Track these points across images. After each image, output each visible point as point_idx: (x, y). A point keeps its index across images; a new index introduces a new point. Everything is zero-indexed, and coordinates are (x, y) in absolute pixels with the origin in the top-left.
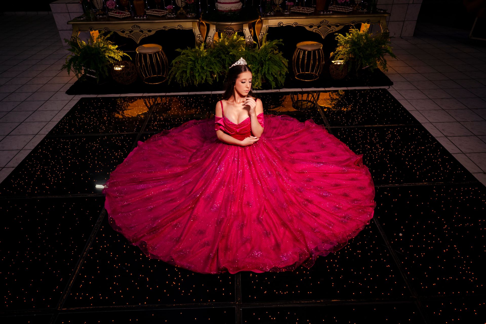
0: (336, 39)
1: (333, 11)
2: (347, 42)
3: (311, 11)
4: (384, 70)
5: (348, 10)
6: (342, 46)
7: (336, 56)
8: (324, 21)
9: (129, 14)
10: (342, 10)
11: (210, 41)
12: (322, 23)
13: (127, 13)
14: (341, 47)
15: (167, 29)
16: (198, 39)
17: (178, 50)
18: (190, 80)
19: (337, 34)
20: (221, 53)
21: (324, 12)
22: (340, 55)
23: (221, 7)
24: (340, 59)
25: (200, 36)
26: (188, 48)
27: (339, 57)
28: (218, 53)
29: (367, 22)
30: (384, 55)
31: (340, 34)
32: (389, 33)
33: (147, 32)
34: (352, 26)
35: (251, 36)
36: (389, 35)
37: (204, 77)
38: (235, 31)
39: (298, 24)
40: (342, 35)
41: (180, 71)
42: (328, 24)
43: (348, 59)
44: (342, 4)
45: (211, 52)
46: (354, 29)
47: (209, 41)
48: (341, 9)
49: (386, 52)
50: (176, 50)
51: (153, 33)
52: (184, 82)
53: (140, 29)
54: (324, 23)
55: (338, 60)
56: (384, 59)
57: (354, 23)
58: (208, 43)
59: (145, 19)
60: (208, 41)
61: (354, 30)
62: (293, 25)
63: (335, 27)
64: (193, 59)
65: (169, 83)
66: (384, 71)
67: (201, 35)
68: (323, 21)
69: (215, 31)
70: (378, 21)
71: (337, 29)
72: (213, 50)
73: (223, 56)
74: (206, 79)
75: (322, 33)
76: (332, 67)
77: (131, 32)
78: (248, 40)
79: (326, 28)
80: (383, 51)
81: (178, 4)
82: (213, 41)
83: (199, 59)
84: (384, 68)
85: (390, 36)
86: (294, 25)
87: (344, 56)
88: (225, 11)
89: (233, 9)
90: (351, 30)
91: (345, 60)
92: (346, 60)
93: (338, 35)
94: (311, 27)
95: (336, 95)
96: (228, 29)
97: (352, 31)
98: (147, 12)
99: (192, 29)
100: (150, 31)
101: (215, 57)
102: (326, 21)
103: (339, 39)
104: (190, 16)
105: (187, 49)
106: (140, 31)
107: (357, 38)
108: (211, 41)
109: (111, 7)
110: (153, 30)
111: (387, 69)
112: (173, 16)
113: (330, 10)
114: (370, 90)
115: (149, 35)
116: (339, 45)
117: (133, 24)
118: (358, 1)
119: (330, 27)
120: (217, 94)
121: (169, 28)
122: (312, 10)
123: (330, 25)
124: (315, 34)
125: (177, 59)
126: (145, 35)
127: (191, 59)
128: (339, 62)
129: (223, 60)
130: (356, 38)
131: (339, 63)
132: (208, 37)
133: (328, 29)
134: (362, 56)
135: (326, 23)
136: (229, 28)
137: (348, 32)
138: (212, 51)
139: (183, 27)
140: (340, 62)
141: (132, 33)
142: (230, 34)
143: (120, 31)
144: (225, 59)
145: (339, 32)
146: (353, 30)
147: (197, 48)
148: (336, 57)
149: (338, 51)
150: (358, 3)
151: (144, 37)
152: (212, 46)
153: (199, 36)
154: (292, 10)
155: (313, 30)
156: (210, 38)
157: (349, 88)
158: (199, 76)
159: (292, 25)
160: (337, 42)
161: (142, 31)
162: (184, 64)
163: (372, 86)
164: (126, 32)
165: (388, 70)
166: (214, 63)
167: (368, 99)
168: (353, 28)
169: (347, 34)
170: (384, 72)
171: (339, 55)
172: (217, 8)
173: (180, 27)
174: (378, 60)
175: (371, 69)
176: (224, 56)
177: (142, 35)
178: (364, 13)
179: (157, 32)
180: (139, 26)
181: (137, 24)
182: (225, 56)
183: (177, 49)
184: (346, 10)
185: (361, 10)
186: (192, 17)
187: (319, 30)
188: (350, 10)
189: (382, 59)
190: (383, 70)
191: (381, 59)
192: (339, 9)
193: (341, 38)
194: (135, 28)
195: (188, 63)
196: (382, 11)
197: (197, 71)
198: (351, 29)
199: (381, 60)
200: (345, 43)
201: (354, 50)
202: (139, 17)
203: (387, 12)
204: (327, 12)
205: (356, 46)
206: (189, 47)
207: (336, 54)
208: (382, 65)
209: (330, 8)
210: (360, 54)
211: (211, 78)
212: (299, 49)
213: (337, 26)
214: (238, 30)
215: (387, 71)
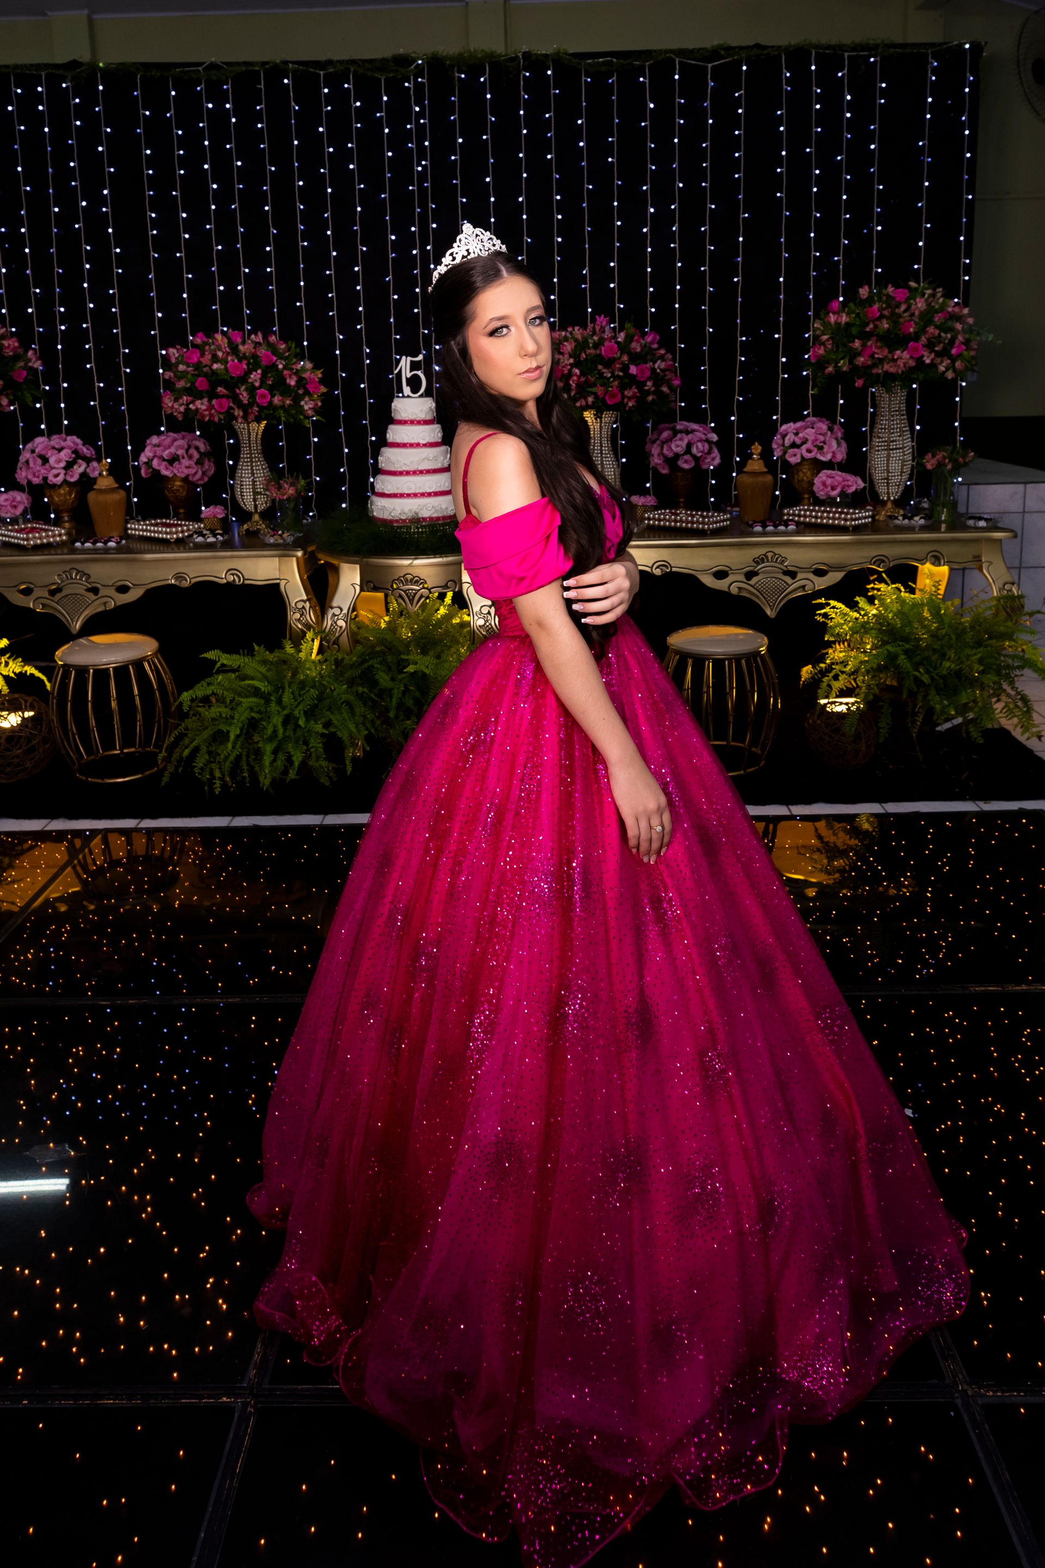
0: (818, 618)
1: (798, 524)
2: (862, 628)
3: (716, 522)
4: (1026, 735)
5: (852, 520)
6: (846, 644)
7: (825, 679)
8: (770, 555)
9: (60, 535)
10: (834, 519)
11: (336, 623)
12: (763, 562)
13: (52, 531)
14: (842, 646)
15: (185, 584)
16: (298, 616)
17: (211, 655)
18: (245, 768)
19: (823, 601)
20: (377, 668)
21: (764, 526)
22: (842, 677)
23: (384, 508)
24: (843, 693)
25: (303, 607)
26: (256, 648)
27: (837, 685)
28: (366, 666)
29: (933, 559)
30: (1016, 676)
31: (833, 603)
32: (1021, 597)
33: (112, 592)
34: (874, 572)
35: (490, 607)
36: (1023, 606)
37: (298, 758)
38: (429, 590)
39: (671, 567)
40: (843, 607)
41: (206, 734)
42: (786, 567)
43: (872, 691)
44: (830, 502)
45: (338, 663)
46: (886, 583)
47: (332, 625)
48: (829, 518)
49: (1021, 667)
50: (203, 656)
51: (133, 595)
52: (218, 774)
53: (89, 583)
54: (768, 561)
55: (837, 697)
56: (1018, 693)
57: (883, 561)
58: (327, 630)
59: (110, 549)
60: (330, 623)
61: (886, 586)
62: (652, 568)
63: (811, 576)
64: (263, 687)
65: (166, 779)
66: (1028, 739)
67: (310, 603)
68: (764, 555)
69: (358, 588)
70: (974, 557)
71: (821, 583)
72: (345, 656)
73: (383, 679)
74: (304, 764)
75: (764, 597)
76: (814, 722)
77: (53, 593)
78: (481, 622)
79: (776, 578)
80: (1010, 661)
81: (244, 503)
82: (346, 622)
83: (287, 690)
84: (1025, 728)
85: (1027, 609)
86: (657, 567)
87: (855, 680)
88: (397, 521)
89: (425, 514)
90: (873, 589)
91: (862, 696)
92: (867, 695)
93: (828, 604)
94: (721, 575)
95: (847, 832)
96: (407, 580)
97: (879, 590)
98: (131, 529)
99: (278, 585)
100: (123, 589)
101: (351, 683)
102: (776, 555)
103: (832, 618)
104: (272, 540)
105: (251, 653)
106: (89, 590)
107: (900, 613)
108: (341, 623)
109: (7, 513)
110: (134, 585)
111: (1040, 732)
112: (211, 539)
113: (788, 520)
114: (981, 815)
115: (118, 604)
116: (832, 639)
117: (68, 568)
118: (888, 493)
119: (793, 575)
120: (341, 826)
121: (194, 581)
122: (720, 519)
123: (791, 568)
124: (738, 598)
125: (200, 690)
126: (105, 604)
127: (257, 689)
128: (840, 706)
129: (385, 693)
130: (895, 614)
131: (843, 708)
132: (332, 608)
133: (785, 582)
134: (926, 679)
135: (776, 562)
136: (409, 577)
137: (864, 593)
138: (343, 659)
139: (246, 577)
140: (847, 704)
141: (58, 596)
142: (414, 597)
143: (17, 588)
144: (391, 689)
145: (831, 593)
146: (882, 586)
147: (289, 649)
148: (824, 685)
149: (833, 664)
150: (889, 498)
151: (101, 609)
152: (344, 639)
153: (300, 605)
154: (649, 519)
155: (733, 585)
156: (337, 611)
157: (893, 808)
158: (275, 752)
159: (648, 569)
160: (823, 628)
161: (95, 591)
162: (226, 707)
163: (987, 798)
164: (37, 593)
165: (1042, 733)
166: (342, 703)
167: (972, 857)
168: (881, 580)
169: (862, 602)
170: (1025, 743)
171: (836, 678)
172: (373, 511)
173: (233, 574)
174: (995, 695)
175: (971, 730)
176: (387, 678)
177: (93, 602)
178: (917, 529)
179: (149, 592)
180: (86, 572)
181: (80, 567)
182: (393, 679)
183: (207, 651)
184: (846, 520)
185: (904, 519)
186: (281, 541)
187: (753, 586)
188: (859, 519)
189: (1013, 693)
190: (1022, 734)
191: (1005, 691)
192: (822, 518)
193: (836, 611)
194: (72, 578)
195: (239, 704)
196: (982, 524)
197: (270, 731)
198: (875, 584)
199: (1008, 695)
200: (856, 633)
201: (892, 658)
202: (92, 543)
203: (1000, 525)
204: (776, 526)
205: (901, 643)
206: (259, 645)
207: (824, 673)
208: (1015, 716)
209: (788, 514)
210: (917, 673)
211: (325, 759)
212: (677, 652)
213: (820, 573)
214: (443, 584)
215: (1040, 737)
